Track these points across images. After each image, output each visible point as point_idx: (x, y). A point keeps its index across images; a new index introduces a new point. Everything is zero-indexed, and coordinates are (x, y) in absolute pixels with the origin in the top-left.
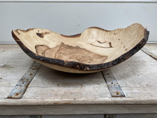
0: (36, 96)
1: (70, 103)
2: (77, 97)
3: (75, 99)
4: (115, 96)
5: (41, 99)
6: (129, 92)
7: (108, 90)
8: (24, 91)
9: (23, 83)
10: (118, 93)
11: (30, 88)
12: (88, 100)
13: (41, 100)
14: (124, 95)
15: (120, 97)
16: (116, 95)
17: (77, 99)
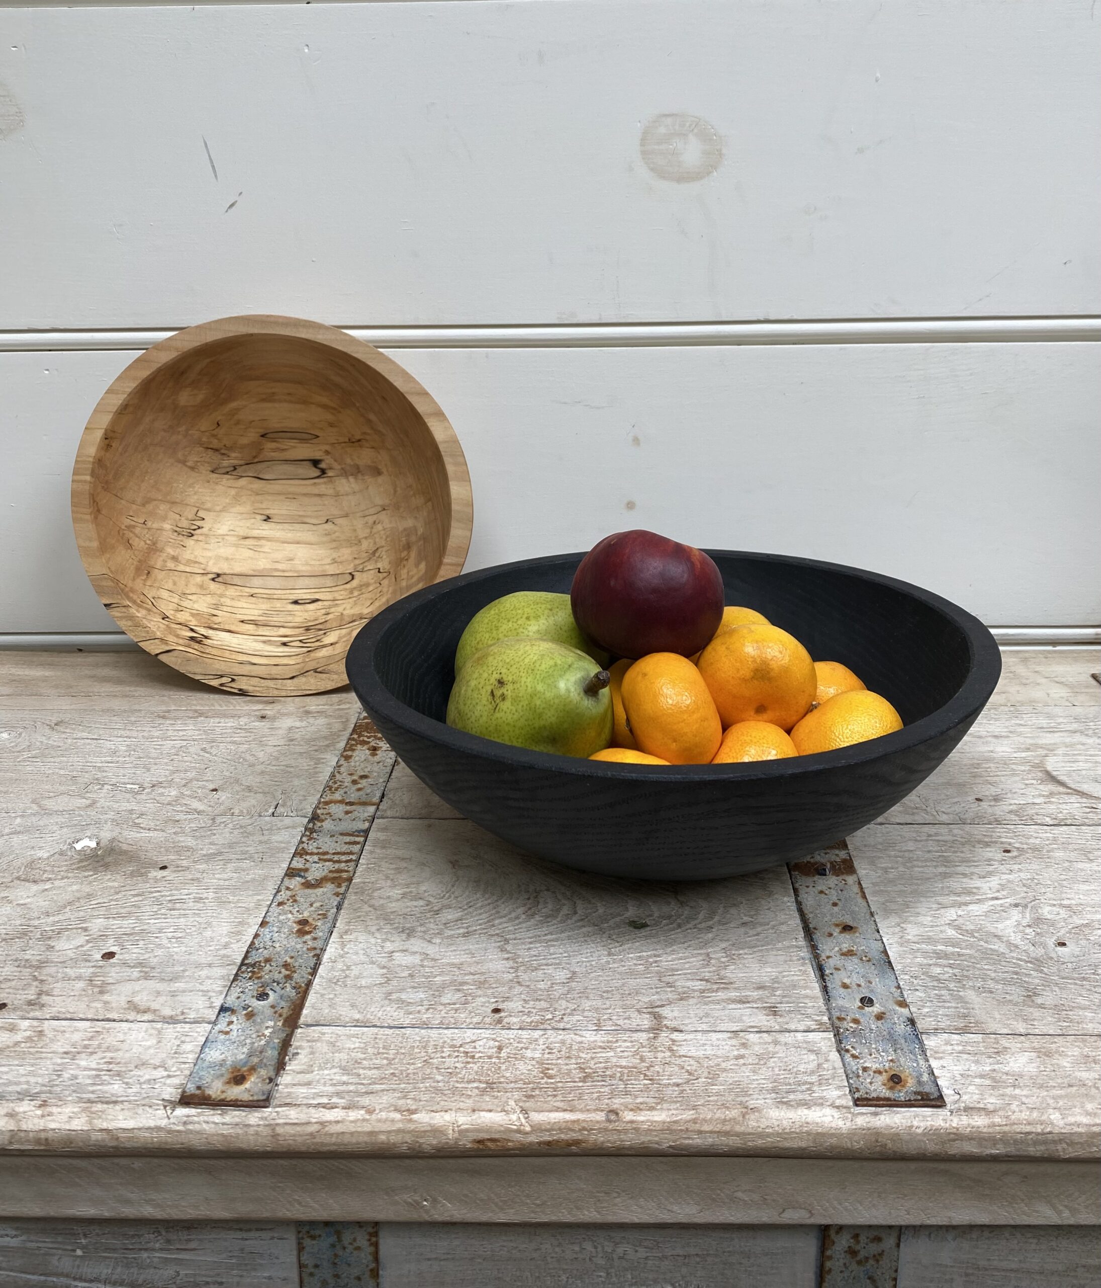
0: (362, 1089)
1: (577, 1142)
2: (629, 1099)
3: (613, 1117)
4: (878, 1099)
5: (397, 1110)
6: (973, 1067)
7: (834, 1056)
8: (275, 1052)
9: (262, 996)
10: (896, 1080)
11: (314, 1032)
12: (695, 1121)
13: (397, 1116)
14: (936, 1095)
15: (909, 1104)
16: (885, 1093)
17: (628, 1116)
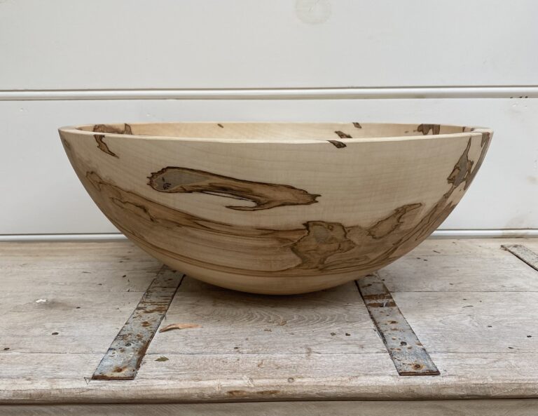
0: (176, 373)
1: (275, 392)
2: (298, 374)
4: (410, 373)
6: (452, 363)
7: (390, 360)
8: (135, 362)
9: (128, 345)
10: (418, 367)
11: (153, 356)
12: (328, 382)
14: (436, 371)
15: (424, 375)
16: (413, 370)
17: (298, 380)
